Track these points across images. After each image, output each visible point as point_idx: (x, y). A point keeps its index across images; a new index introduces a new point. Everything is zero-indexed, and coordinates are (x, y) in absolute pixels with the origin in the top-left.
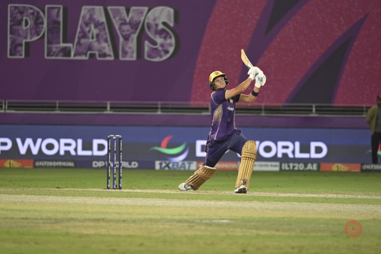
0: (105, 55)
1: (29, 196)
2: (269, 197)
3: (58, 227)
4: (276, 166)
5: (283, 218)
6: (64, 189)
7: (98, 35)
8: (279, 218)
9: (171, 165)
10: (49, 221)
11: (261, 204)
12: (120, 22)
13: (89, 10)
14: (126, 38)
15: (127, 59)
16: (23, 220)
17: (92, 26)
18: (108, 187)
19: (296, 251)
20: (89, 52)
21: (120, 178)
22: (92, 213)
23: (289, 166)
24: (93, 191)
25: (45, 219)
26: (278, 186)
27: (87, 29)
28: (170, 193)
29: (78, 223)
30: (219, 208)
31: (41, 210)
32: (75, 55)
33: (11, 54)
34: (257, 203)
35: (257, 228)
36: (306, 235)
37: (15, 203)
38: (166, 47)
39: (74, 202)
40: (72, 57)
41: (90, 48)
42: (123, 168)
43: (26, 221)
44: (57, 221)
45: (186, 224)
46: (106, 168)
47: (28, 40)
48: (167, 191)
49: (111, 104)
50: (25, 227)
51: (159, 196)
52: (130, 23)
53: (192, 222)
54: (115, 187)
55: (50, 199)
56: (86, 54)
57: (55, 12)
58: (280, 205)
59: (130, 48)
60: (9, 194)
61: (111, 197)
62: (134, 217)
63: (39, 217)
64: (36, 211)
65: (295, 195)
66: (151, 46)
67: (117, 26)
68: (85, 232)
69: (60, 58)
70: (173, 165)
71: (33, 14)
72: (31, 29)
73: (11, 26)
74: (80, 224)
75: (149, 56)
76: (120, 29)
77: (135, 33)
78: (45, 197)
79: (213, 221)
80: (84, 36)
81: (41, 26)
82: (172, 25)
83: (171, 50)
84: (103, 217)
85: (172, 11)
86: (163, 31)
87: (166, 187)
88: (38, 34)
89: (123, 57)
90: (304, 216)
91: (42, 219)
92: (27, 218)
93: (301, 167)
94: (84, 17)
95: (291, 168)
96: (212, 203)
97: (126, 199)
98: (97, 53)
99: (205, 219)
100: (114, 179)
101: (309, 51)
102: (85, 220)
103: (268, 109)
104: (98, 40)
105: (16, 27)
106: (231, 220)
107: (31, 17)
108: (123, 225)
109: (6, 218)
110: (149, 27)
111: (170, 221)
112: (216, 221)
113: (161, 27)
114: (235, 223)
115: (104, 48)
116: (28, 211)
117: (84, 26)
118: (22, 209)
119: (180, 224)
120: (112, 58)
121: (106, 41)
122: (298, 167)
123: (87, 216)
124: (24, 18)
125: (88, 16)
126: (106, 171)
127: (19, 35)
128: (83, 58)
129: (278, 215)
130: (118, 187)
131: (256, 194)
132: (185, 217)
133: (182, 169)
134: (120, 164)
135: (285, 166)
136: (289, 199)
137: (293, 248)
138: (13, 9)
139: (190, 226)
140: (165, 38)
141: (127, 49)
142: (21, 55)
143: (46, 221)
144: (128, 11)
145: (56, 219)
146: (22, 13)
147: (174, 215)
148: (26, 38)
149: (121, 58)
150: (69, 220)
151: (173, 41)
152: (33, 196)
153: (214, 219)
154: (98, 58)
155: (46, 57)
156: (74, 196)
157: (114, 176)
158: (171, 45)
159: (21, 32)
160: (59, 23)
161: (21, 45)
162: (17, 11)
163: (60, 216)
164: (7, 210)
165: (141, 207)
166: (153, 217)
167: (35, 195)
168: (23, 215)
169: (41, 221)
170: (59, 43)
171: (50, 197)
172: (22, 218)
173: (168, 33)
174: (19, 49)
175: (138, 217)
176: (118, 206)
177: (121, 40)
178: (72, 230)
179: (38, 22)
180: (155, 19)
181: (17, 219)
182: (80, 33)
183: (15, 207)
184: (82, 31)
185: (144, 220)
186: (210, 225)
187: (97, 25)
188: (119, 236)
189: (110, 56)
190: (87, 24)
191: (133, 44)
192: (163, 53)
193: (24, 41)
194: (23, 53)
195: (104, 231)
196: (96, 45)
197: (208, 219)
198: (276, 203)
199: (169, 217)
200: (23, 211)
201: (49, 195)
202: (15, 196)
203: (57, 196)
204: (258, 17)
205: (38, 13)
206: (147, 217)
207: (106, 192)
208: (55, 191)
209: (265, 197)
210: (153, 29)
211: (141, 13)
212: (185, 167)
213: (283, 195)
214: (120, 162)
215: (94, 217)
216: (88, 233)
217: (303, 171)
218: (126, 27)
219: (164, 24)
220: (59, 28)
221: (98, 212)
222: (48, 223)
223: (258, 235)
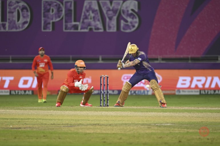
0: (98, 29)
1: (55, 111)
2: (194, 110)
3: (72, 129)
4: (198, 92)
5: (202, 122)
6: (76, 107)
7: (94, 17)
8: (200, 122)
9: (137, 92)
10: (67, 126)
11: (189, 114)
12: (107, 9)
13: (89, 3)
14: (111, 19)
15: (111, 31)
16: (52, 125)
17: (91, 12)
18: (101, 105)
19: (210, 141)
20: (89, 27)
21: (108, 100)
22: (92, 121)
23: (205, 92)
24: (92, 108)
25: (65, 124)
26: (199, 103)
27: (88, 14)
28: (136, 109)
29: (83, 127)
30: (165, 117)
31: (62, 120)
32: (81, 29)
33: (44, 29)
34: (187, 113)
35: (187, 128)
36: (215, 131)
37: (47, 115)
38: (134, 24)
39: (81, 114)
40: (79, 30)
41: (89, 25)
42: (110, 94)
43: (54, 126)
44: (71, 126)
45: (146, 126)
46: (99, 94)
47: (54, 20)
48: (135, 107)
49: (102, 57)
50: (53, 129)
51: (130, 110)
52: (113, 10)
53: (150, 125)
54: (105, 105)
55: (67, 112)
56: (87, 28)
57: (69, 4)
58: (200, 115)
59: (113, 24)
60: (43, 110)
61: (103, 111)
62: (116, 122)
63: (61, 123)
64: (59, 120)
65: (209, 108)
66: (125, 23)
67: (105, 12)
68: (88, 132)
69: (72, 31)
70: (138, 92)
71: (56, 5)
72: (55, 14)
73: (44, 13)
74: (85, 127)
75: (124, 29)
76: (107, 13)
77: (115, 15)
78: (64, 111)
79: (162, 124)
80: (86, 17)
81: (61, 12)
82: (136, 10)
83: (136, 25)
84: (98, 122)
85: (136, 3)
86: (131, 14)
87: (134, 105)
88: (59, 17)
89: (109, 29)
90: (214, 121)
91: (63, 124)
92: (54, 124)
93: (212, 92)
94: (86, 7)
95: (206, 93)
96: (161, 114)
97: (111, 112)
98: (93, 27)
99: (157, 123)
100: (104, 101)
101: (216, 25)
102: (87, 125)
103: (193, 59)
104: (94, 20)
105: (46, 13)
106: (172, 123)
107: (56, 7)
108: (109, 127)
109: (42, 124)
110: (123, 12)
111: (137, 124)
112: (163, 124)
113: (130, 12)
114: (174, 125)
115: (97, 24)
116: (55, 120)
117: (86, 12)
118: (51, 119)
119: (143, 126)
120: (102, 31)
121: (99, 20)
122: (211, 92)
123: (88, 122)
124: (52, 8)
125: (88, 6)
126: (100, 96)
127: (48, 18)
128: (86, 30)
129: (199, 120)
130: (106, 105)
131: (186, 108)
132: (145, 122)
133: (143, 94)
134: (108, 92)
135: (203, 92)
136: (205, 111)
137: (208, 139)
138: (45, 3)
139: (148, 127)
140: (133, 18)
141: (111, 25)
142: (50, 29)
143: (65, 126)
144: (111, 3)
145: (71, 124)
146: (50, 5)
147: (139, 121)
148: (52, 19)
149: (108, 30)
150: (79, 125)
151: (137, 20)
152: (58, 111)
153: (163, 123)
154: (95, 31)
155: (64, 30)
156: (81, 111)
157: (104, 99)
158: (136, 22)
159: (49, 16)
160: (71, 10)
161: (49, 23)
162: (47, 4)
163: (73, 122)
164: (43, 119)
165: (120, 116)
166: (127, 122)
167: (59, 110)
168: (52, 122)
169: (63, 126)
170: (71, 22)
171: (67, 111)
172: (51, 124)
173: (134, 15)
174: (48, 26)
175: (118, 122)
176: (107, 116)
177: (107, 20)
178: (81, 131)
179: (59, 10)
180: (127, 8)
181: (49, 124)
182: (84, 16)
183: (47, 118)
184: (85, 15)
185: (122, 124)
186: (160, 126)
187: (94, 11)
188: (108, 134)
189: (101, 29)
190: (88, 11)
191: (114, 22)
192: (131, 27)
193: (51, 21)
194: (51, 28)
195: (99, 131)
196: (93, 23)
197: (159, 123)
198: (197, 113)
199: (136, 122)
200: (52, 120)
201: (67, 110)
202: (47, 111)
203: (71, 111)
204: (186, 6)
205: (59, 5)
206: (124, 122)
207: (99, 108)
208: (71, 108)
209: (192, 110)
210: (126, 14)
211: (119, 4)
212: (145, 93)
213: (202, 109)
214: (107, 91)
215: (93, 122)
216: (90, 132)
217: (213, 94)
218: (110, 13)
219: (132, 10)
220: (71, 14)
221: (95, 120)
222: (66, 127)
223: (188, 132)
